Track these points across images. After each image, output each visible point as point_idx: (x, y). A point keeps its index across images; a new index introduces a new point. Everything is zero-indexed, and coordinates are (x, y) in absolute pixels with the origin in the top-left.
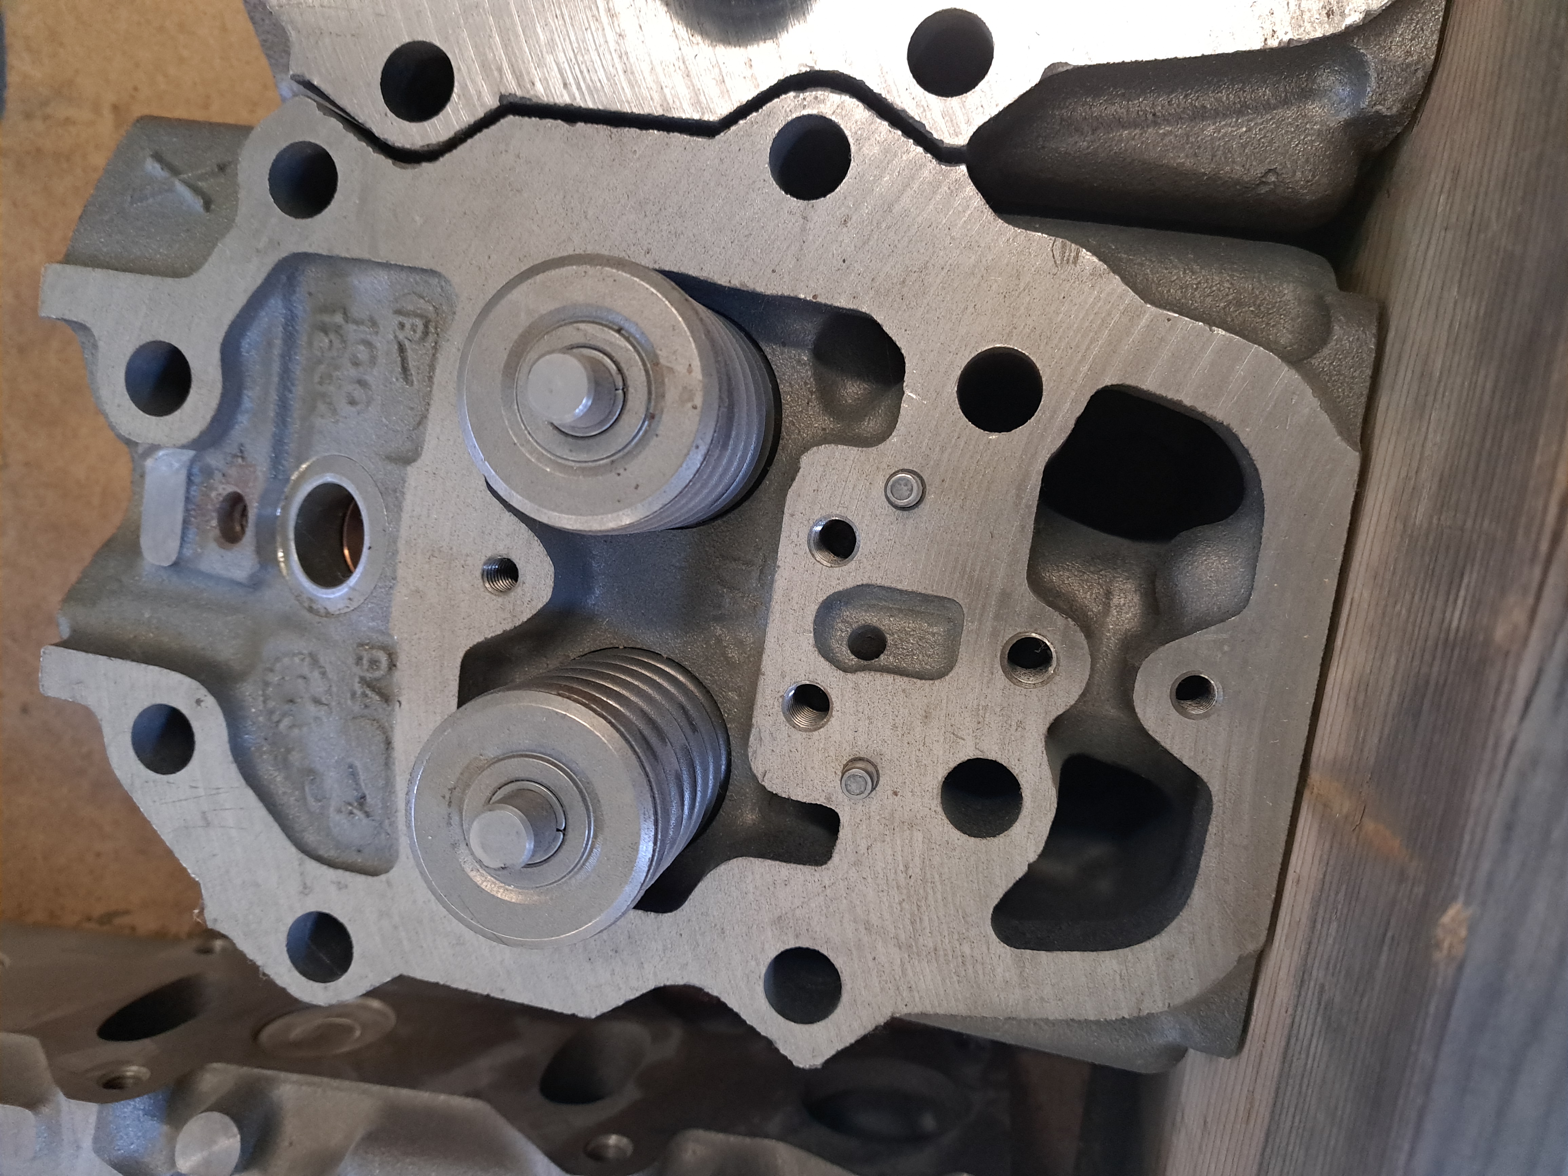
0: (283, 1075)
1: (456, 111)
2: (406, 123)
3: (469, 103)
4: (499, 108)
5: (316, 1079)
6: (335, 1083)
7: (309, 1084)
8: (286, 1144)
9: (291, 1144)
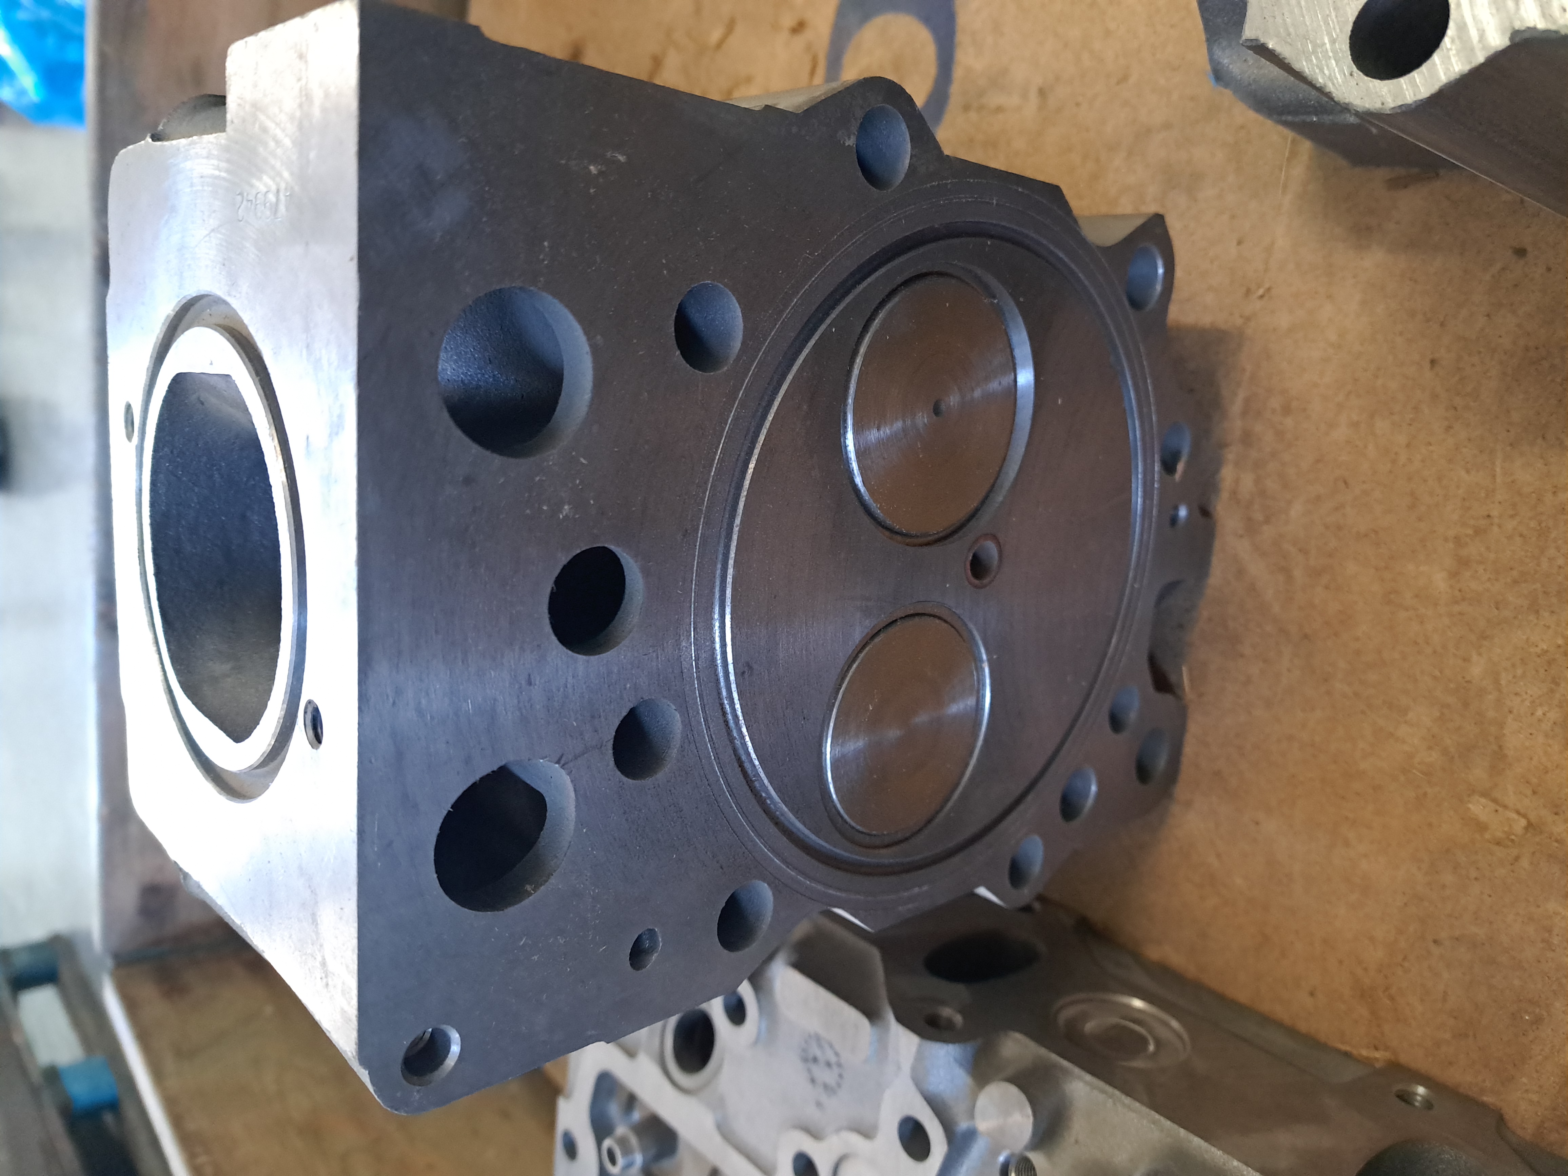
0: (1077, 1070)
1: (1447, 59)
2: (1377, 82)
3: (1466, 47)
4: (1509, 47)
5: (1109, 1089)
6: (1127, 1100)
7: (1103, 1092)
8: (1072, 1140)
9: (1077, 1142)
